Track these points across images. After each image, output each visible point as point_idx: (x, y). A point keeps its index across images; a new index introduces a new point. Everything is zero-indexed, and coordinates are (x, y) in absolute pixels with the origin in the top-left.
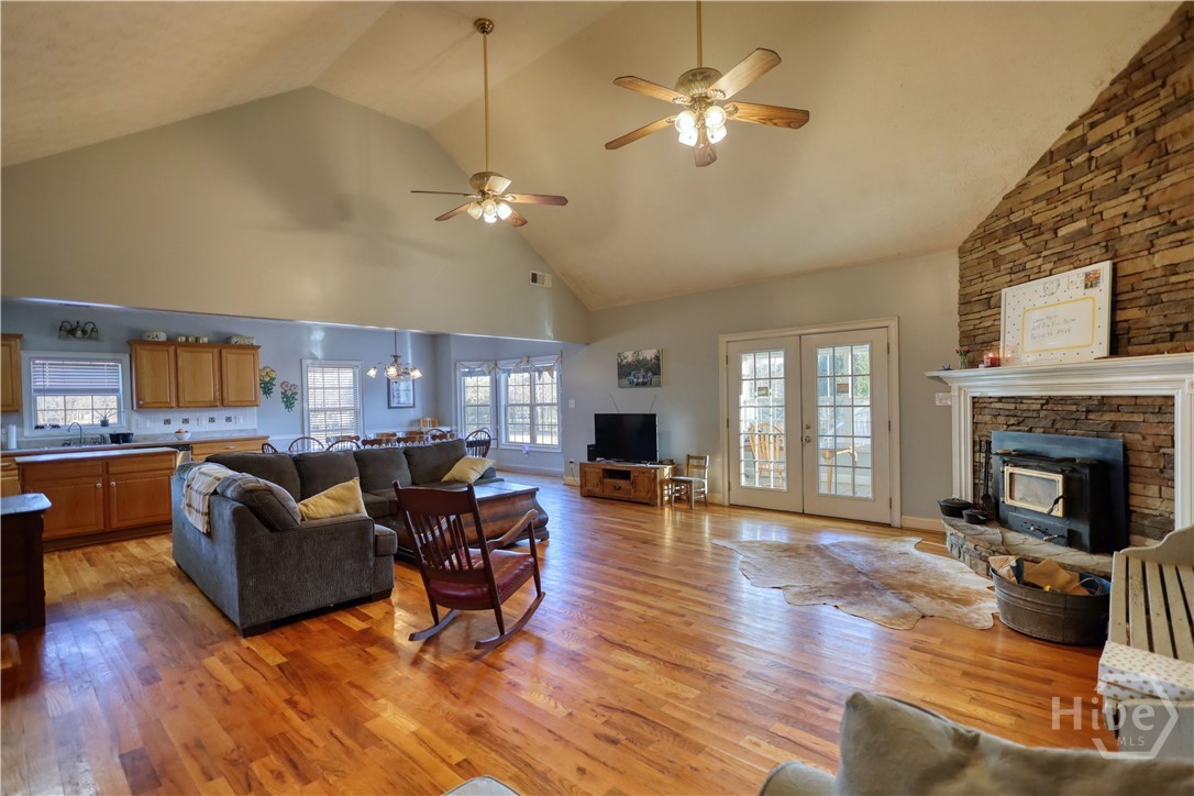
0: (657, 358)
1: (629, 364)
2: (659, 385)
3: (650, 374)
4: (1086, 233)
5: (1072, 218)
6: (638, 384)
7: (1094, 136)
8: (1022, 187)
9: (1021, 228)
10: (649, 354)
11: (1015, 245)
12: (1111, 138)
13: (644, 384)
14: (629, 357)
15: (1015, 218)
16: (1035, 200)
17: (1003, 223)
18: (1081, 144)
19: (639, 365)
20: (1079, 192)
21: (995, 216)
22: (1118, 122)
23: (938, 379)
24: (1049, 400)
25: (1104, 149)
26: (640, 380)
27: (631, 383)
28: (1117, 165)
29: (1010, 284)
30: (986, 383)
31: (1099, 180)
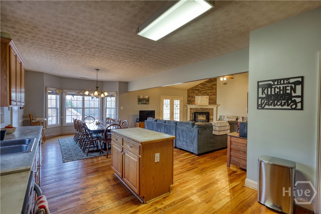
0: (149, 98)
1: (141, 99)
2: (148, 104)
3: (147, 101)
4: (205, 93)
5: (204, 91)
6: (144, 104)
7: (206, 84)
8: (198, 86)
9: (198, 90)
10: (147, 97)
11: (197, 92)
12: (208, 85)
13: (145, 104)
14: (142, 97)
15: (197, 88)
16: (200, 88)
17: (195, 89)
18: (205, 84)
19: (144, 99)
20: (205, 89)
21: (194, 87)
22: (209, 84)
23: (186, 106)
24: (201, 108)
25: (207, 86)
26: (144, 103)
27: (142, 103)
28: (208, 87)
29: (196, 96)
30: (193, 106)
31: (207, 88)
